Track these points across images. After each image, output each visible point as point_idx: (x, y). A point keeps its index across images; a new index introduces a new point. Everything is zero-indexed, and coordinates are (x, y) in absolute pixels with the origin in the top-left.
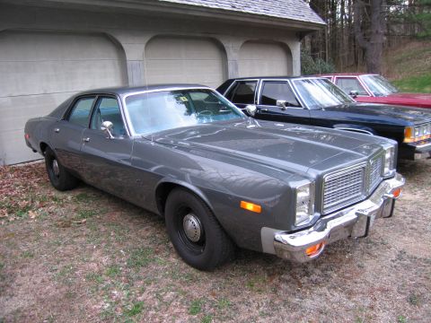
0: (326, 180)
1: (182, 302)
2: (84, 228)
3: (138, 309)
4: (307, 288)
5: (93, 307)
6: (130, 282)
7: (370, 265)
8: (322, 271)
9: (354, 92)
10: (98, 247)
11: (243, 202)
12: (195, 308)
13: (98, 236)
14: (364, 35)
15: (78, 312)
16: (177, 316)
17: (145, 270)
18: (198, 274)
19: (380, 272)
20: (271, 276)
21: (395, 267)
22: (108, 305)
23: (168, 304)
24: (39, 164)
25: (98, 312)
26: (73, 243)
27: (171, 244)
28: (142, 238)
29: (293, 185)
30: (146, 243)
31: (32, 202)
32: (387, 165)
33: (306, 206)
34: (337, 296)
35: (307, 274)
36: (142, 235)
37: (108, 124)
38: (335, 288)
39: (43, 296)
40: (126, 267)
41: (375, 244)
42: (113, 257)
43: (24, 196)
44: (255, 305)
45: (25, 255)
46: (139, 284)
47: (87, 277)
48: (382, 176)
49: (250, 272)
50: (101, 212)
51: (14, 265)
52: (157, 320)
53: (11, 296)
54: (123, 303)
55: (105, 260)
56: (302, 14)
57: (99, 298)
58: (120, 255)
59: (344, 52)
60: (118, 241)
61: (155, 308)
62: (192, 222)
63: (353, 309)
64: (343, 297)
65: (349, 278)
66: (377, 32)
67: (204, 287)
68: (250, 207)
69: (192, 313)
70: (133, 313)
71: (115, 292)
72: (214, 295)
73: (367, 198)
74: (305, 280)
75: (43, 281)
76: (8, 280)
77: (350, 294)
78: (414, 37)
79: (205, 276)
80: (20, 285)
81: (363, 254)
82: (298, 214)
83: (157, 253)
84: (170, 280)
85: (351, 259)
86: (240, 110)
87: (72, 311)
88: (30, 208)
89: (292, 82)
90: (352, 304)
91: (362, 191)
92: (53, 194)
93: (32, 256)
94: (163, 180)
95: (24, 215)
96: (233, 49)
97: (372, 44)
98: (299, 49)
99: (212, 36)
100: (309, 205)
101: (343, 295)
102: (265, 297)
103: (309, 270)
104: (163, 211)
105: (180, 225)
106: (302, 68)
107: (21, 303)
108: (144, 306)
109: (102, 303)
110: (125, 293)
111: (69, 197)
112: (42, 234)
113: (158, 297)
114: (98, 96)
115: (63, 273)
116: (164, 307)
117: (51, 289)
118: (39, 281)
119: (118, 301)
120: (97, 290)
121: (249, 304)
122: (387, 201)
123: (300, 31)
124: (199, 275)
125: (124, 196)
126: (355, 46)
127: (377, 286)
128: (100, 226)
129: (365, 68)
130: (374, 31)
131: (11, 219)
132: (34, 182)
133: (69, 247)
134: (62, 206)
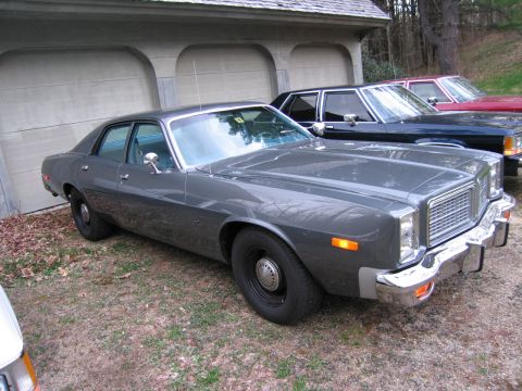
0: (431, 206)
1: (266, 365)
2: (129, 284)
3: (213, 377)
4: (413, 337)
5: (158, 378)
6: (198, 346)
7: (483, 304)
8: (428, 315)
9: (432, 98)
10: (151, 306)
11: (334, 239)
12: (283, 370)
13: (148, 293)
14: (434, 29)
15: (141, 385)
16: (262, 381)
17: (213, 329)
18: (278, 329)
19: (496, 312)
20: (367, 325)
21: (514, 304)
22: (176, 374)
23: (249, 368)
24: (61, 210)
25: (166, 383)
26: (119, 302)
27: (240, 296)
28: (203, 291)
29: (395, 214)
30: (209, 297)
31: (61, 256)
32: (493, 184)
33: (410, 239)
34: (451, 344)
35: (410, 320)
36: (202, 288)
37: (151, 156)
38: (446, 335)
39: (95, 369)
40: (191, 327)
41: (486, 280)
42: (172, 316)
43: (50, 250)
44: (354, 361)
45: (64, 321)
46: (209, 347)
47: (145, 343)
48: (488, 197)
49: (341, 322)
50: (146, 263)
51: (54, 334)
52: (240, 388)
53: (57, 371)
54: (195, 371)
55: (163, 320)
56: (362, 8)
57: (163, 367)
58: (180, 313)
59: (410, 51)
60: (173, 297)
61: (234, 374)
62: (268, 268)
63: (473, 359)
64: (458, 345)
65: (461, 322)
66: (450, 25)
67: (289, 344)
68: (344, 244)
69: (280, 377)
70: (209, 382)
71: (183, 358)
72: (303, 353)
73: (477, 225)
74: (408, 327)
75: (91, 351)
76: (48, 353)
77: (466, 341)
78: (493, 28)
79: (288, 331)
80: (65, 358)
81: (472, 292)
82: (402, 248)
83: (224, 308)
84: (246, 339)
85: (459, 299)
86: (305, 129)
87: (133, 384)
88: (59, 264)
89: (360, 92)
90: (470, 353)
91: (470, 217)
92: (84, 246)
93: (72, 322)
94: (228, 220)
95: (54, 273)
96: (282, 56)
97: (445, 40)
98: (359, 51)
99: (256, 42)
100: (413, 238)
101: (456, 342)
102: (365, 352)
103: (411, 315)
104: (229, 256)
105: (252, 272)
106: (364, 74)
107: (70, 380)
108: (221, 372)
109: (169, 372)
110: (194, 358)
111: (105, 248)
112: (80, 295)
113: (236, 360)
114: (134, 123)
115: (114, 340)
116: (245, 372)
117: (103, 360)
118: (87, 352)
119: (188, 369)
120: (160, 357)
121: (346, 361)
122: (499, 226)
123: (359, 30)
124: (280, 330)
125: (174, 240)
126: (422, 44)
127: (497, 329)
128: (149, 280)
129: (438, 69)
130: (446, 24)
131: (39, 279)
132: (58, 232)
133: (115, 308)
134: (98, 259)
